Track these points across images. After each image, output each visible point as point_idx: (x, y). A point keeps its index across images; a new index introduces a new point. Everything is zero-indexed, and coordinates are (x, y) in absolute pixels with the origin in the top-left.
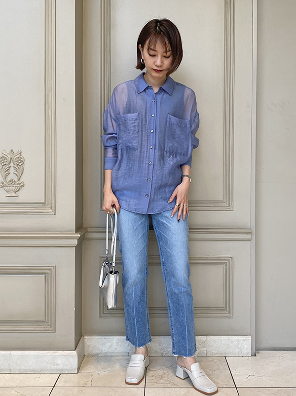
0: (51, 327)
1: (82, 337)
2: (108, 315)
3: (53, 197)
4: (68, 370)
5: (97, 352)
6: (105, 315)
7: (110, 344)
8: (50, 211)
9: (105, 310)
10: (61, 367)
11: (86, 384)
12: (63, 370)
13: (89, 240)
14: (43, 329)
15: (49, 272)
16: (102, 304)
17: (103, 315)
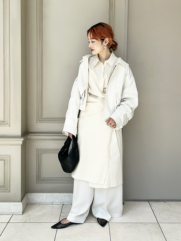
0: (7, 189)
1: (27, 194)
2: (41, 182)
3: (8, 117)
4: (17, 213)
5: (35, 202)
7: (42, 198)
9: (39, 179)
10: (13, 211)
11: (26, 221)
12: (14, 213)
13: (30, 139)
16: (38, 175)
17: (38, 182)
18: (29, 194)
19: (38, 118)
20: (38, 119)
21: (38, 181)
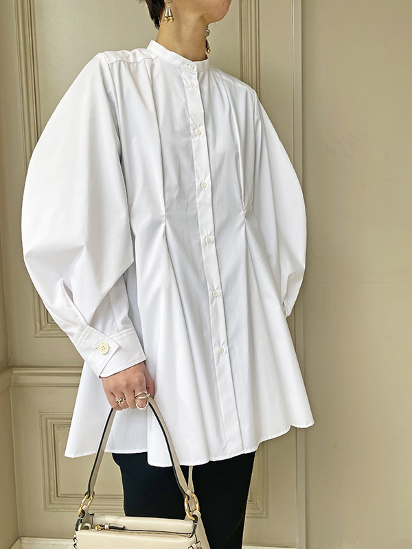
1: (19, 540)
2: (59, 507)
6: (53, 506)
9: (53, 499)
13: (21, 386)
16: (47, 488)
17: (50, 506)
18: (25, 540)
19: (38, 323)
20: (38, 326)
21: (50, 503)
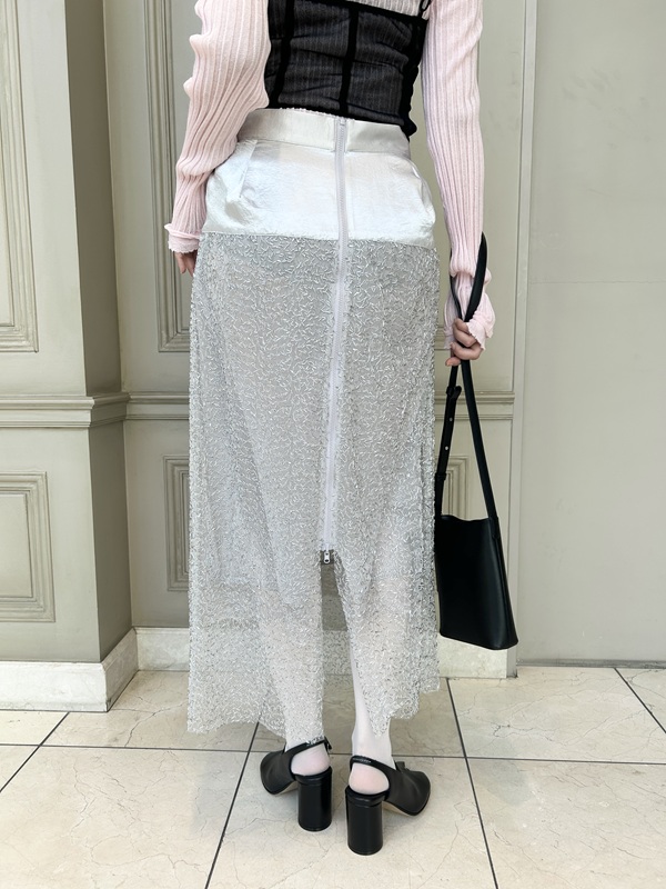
0: (44, 611)
3: (29, 311)
4: (85, 705)
8: (24, 343)
10: (69, 698)
12: (76, 704)
14: (27, 615)
15: (33, 486)
19: (164, 332)
20: (164, 336)
